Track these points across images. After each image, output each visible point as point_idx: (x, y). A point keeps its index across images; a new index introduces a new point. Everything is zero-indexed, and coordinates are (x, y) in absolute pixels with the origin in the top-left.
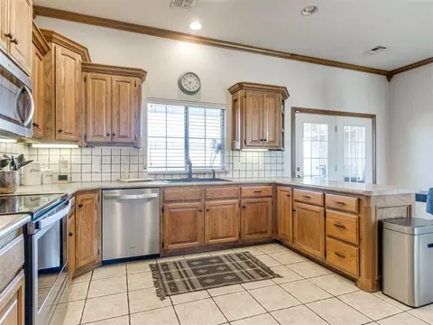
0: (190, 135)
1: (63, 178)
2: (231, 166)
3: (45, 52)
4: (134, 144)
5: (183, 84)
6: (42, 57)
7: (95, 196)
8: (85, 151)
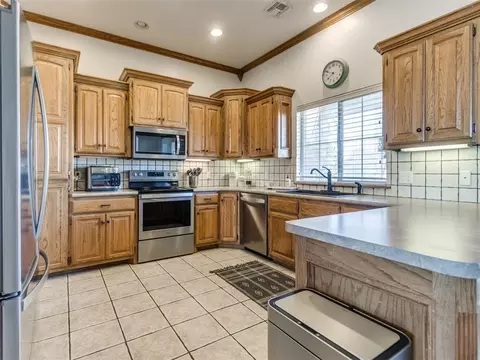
1: (249, 183)
2: (395, 177)
3: (221, 104)
4: (272, 155)
5: (326, 78)
6: (219, 108)
7: (234, 196)
8: (262, 163)
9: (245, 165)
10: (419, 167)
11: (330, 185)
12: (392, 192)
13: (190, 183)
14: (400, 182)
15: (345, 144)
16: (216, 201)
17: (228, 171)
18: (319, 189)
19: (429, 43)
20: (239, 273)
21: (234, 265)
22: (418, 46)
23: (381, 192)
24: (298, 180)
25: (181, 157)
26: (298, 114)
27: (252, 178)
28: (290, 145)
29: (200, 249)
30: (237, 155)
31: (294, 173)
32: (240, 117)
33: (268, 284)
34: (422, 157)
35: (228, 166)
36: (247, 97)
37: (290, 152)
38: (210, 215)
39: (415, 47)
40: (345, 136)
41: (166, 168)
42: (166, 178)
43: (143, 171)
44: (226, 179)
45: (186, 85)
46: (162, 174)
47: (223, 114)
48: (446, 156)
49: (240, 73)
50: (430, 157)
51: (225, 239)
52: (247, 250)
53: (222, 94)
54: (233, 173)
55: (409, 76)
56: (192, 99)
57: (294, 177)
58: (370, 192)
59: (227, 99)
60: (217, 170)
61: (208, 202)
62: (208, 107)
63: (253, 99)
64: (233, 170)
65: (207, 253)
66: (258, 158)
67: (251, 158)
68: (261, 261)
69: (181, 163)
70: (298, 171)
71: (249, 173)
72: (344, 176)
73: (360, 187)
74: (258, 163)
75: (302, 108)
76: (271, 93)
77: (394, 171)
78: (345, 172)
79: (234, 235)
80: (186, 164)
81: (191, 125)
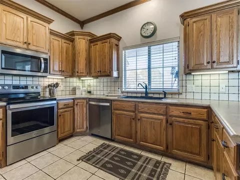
0: (152, 66)
1: (90, 92)
2: (184, 88)
3: (73, 41)
4: (109, 75)
5: (143, 32)
6: (71, 43)
7: (85, 101)
8: (98, 80)
9: (86, 81)
10: (198, 83)
11: (146, 93)
12: (183, 96)
13: (50, 94)
14: (188, 90)
15: (152, 70)
16: (72, 105)
17: (75, 85)
18: (139, 95)
19: (214, 16)
20: (99, 156)
21: (92, 149)
22: (208, 17)
23: (177, 96)
24: (123, 90)
25: (44, 74)
26: (123, 52)
27: (92, 89)
28: (118, 70)
29: (61, 140)
30: (84, 74)
31: (122, 86)
32: (86, 51)
33: (122, 161)
34: (199, 78)
35: (75, 82)
36: (90, 38)
37: (119, 74)
38: (68, 116)
39: (206, 17)
40: (152, 65)
41: (29, 83)
42: (30, 90)
43: (7, 85)
44: (74, 90)
45: (49, 21)
46: (26, 87)
47: (74, 47)
48: (212, 77)
49: (82, 23)
50: (204, 77)
51: (78, 130)
52: (93, 135)
53: (72, 34)
54: (79, 86)
55: (202, 33)
56: (52, 33)
57: (121, 89)
58: (170, 96)
59: (76, 37)
60: (68, 84)
61: (67, 106)
62: (63, 41)
63: (93, 40)
64: (78, 84)
65: (66, 142)
66: (97, 77)
67: (93, 77)
68: (107, 142)
69: (41, 79)
70: (123, 85)
71: (89, 86)
72: (152, 87)
73: (165, 94)
74: (95, 80)
75: (126, 48)
76: (109, 36)
77: (184, 85)
78: (152, 85)
79: (85, 127)
80: (46, 80)
81: (52, 52)
